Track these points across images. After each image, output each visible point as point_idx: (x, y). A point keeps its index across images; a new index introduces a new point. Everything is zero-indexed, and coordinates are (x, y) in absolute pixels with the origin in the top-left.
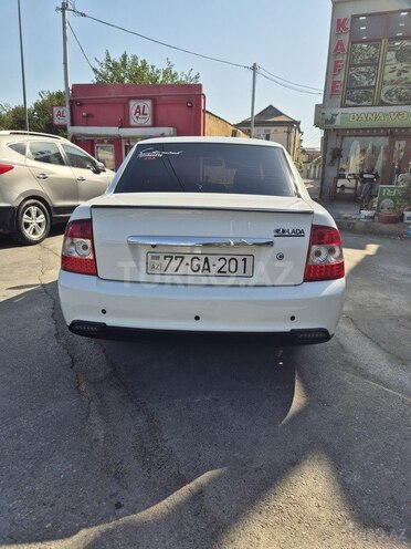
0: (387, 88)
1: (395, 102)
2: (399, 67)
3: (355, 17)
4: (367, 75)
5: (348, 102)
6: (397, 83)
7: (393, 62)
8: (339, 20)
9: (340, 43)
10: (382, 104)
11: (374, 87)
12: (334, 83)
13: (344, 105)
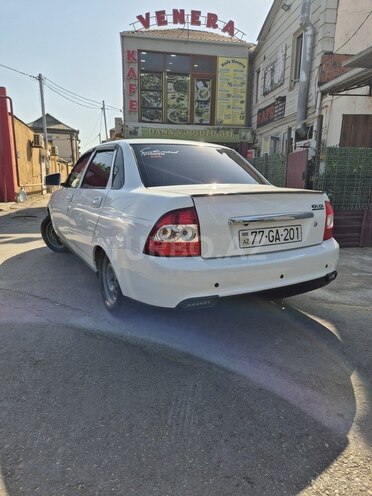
0: (171, 111)
1: (177, 122)
2: (177, 95)
3: (140, 51)
4: (156, 98)
5: (143, 118)
6: (177, 107)
7: (173, 91)
8: (129, 52)
9: (132, 70)
10: (170, 122)
11: (161, 109)
12: (131, 102)
13: (141, 121)
